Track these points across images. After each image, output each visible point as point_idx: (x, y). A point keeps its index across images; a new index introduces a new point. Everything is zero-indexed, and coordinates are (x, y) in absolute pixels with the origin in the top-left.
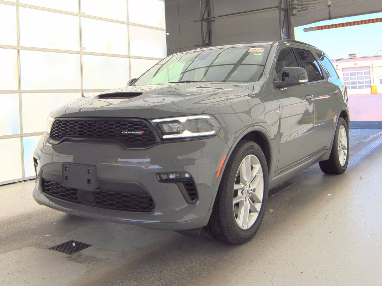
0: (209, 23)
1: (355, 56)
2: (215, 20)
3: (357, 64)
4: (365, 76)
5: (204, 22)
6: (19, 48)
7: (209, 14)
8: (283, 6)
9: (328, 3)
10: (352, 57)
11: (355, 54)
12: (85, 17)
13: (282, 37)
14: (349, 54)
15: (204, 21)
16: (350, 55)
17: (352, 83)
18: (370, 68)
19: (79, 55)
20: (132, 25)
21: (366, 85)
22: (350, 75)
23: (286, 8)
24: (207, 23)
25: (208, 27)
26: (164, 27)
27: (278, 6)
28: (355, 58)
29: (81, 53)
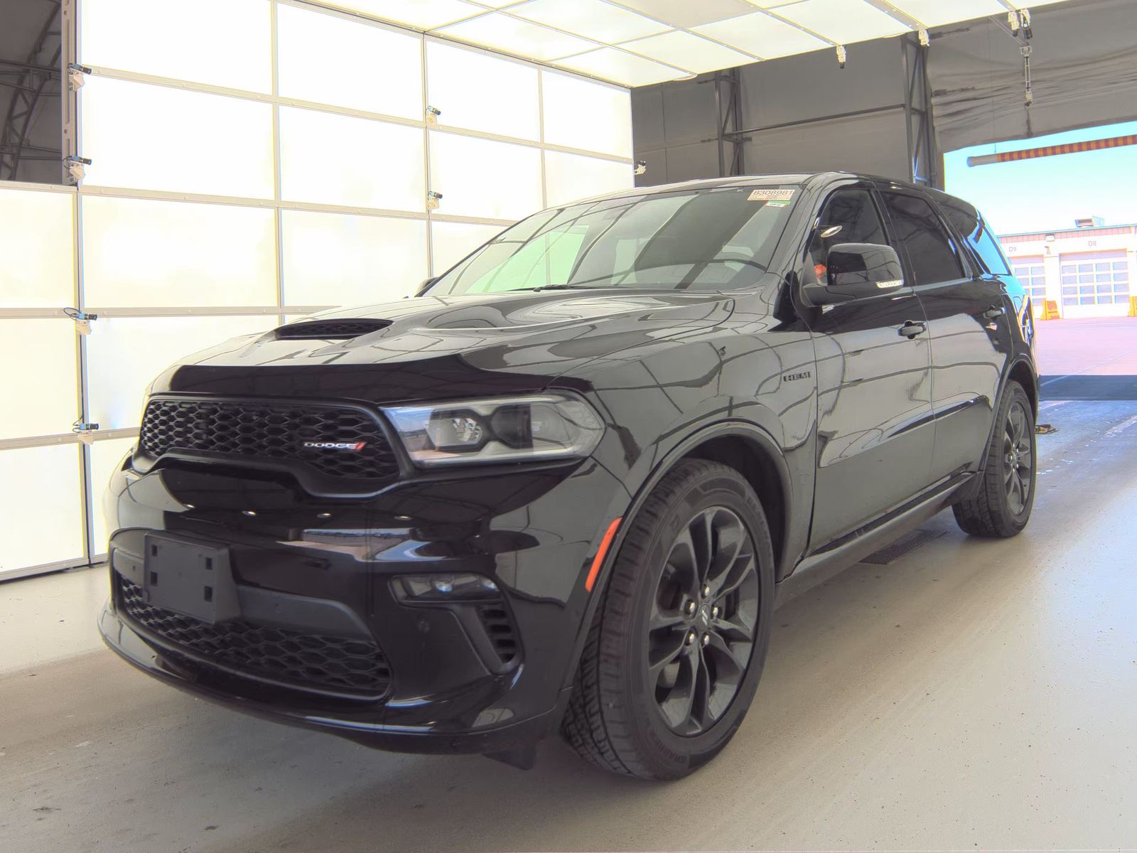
0: (738, 144)
1: (1089, 224)
2: (753, 139)
3: (1095, 243)
4: (1115, 272)
5: (725, 142)
6: (278, 206)
7: (738, 123)
8: (916, 104)
9: (1025, 97)
10: (1084, 227)
11: (1090, 221)
12: (440, 130)
13: (914, 179)
14: (1076, 221)
15: (725, 140)
16: (1080, 222)
17: (1083, 290)
18: (1127, 253)
19: (425, 222)
20: (553, 150)
21: (1117, 294)
22: (1079, 271)
23: (924, 110)
24: (732, 144)
25: (735, 154)
26: (628, 152)
27: (904, 103)
28: (1091, 228)
29: (429, 217)
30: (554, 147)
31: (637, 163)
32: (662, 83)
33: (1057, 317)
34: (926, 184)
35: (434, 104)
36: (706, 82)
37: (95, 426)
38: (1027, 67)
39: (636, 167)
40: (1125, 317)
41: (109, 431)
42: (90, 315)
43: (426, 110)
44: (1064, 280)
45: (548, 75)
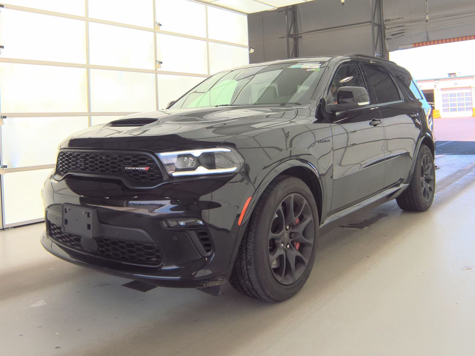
0: (296, 39)
2: (303, 37)
3: (457, 84)
4: (466, 97)
5: (290, 38)
6: (88, 67)
7: (296, 30)
8: (376, 21)
9: (425, 18)
10: (452, 76)
11: (454, 74)
12: (161, 33)
13: (375, 55)
14: (448, 74)
16: (450, 74)
17: (451, 105)
18: (472, 88)
19: (154, 74)
20: (212, 42)
21: (467, 107)
22: (450, 97)
23: (380, 24)
24: (293, 39)
25: (294, 44)
26: (246, 43)
27: (371, 21)
28: (456, 77)
29: (156, 72)
30: (212, 40)
31: (250, 48)
32: (262, 12)
33: (440, 118)
34: (381, 57)
35: (158, 21)
36: (282, 11)
37: (5, 167)
38: (426, 4)
39: (250, 50)
40: (471, 117)
41: (11, 169)
42: (3, 116)
43: (155, 24)
44: (444, 101)
45: (210, 8)
